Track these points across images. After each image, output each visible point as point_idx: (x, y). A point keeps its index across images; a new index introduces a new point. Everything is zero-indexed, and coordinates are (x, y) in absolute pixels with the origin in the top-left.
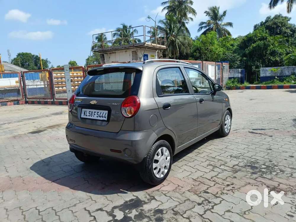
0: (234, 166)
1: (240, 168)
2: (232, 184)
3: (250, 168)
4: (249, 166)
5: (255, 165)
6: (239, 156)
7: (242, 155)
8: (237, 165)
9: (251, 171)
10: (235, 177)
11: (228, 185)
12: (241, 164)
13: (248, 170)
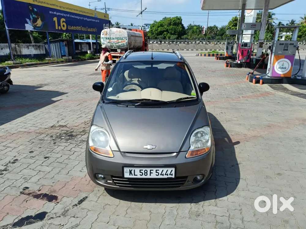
0: (85, 134)
1: (80, 134)
2: (85, 125)
3: (74, 135)
4: (74, 136)
5: (69, 137)
6: (80, 143)
7: (77, 144)
8: (82, 135)
9: (73, 133)
10: (84, 128)
11: (88, 124)
12: (79, 136)
13: (75, 133)
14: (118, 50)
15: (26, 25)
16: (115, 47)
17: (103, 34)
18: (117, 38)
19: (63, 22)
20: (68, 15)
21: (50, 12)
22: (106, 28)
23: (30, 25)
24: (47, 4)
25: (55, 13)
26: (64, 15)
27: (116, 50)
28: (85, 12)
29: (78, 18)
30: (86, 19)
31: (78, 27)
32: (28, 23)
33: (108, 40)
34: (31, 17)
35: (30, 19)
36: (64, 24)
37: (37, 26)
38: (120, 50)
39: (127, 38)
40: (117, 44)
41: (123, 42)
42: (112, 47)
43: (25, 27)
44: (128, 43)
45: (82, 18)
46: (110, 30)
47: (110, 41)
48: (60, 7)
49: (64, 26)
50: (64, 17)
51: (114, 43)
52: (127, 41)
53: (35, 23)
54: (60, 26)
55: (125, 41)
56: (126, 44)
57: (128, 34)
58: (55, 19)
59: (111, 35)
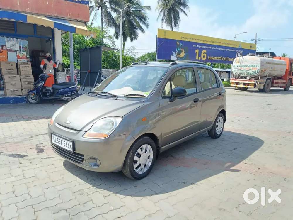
14: (247, 77)
15: (172, 56)
16: (245, 74)
17: (235, 62)
18: (248, 66)
19: (204, 53)
20: (210, 48)
21: (194, 46)
22: (239, 57)
23: (175, 56)
24: (193, 39)
25: (198, 46)
26: (206, 47)
27: (246, 77)
28: (228, 44)
29: (220, 49)
30: (229, 50)
31: (218, 57)
32: (173, 55)
33: (239, 67)
34: (177, 50)
35: (175, 52)
36: (205, 55)
37: (180, 57)
38: (249, 77)
39: (260, 66)
40: (247, 71)
41: (255, 69)
42: (242, 75)
43: (171, 58)
44: (260, 70)
45: (223, 49)
46: (243, 58)
47: (241, 69)
48: (204, 41)
49: (204, 57)
50: (205, 49)
51: (245, 70)
52: (259, 68)
53: (179, 55)
54: (201, 57)
55: (256, 69)
56: (258, 71)
57: (261, 61)
58: (197, 51)
59: (242, 63)
